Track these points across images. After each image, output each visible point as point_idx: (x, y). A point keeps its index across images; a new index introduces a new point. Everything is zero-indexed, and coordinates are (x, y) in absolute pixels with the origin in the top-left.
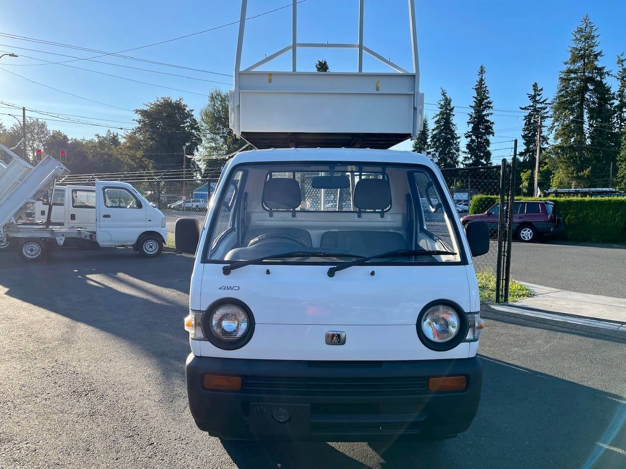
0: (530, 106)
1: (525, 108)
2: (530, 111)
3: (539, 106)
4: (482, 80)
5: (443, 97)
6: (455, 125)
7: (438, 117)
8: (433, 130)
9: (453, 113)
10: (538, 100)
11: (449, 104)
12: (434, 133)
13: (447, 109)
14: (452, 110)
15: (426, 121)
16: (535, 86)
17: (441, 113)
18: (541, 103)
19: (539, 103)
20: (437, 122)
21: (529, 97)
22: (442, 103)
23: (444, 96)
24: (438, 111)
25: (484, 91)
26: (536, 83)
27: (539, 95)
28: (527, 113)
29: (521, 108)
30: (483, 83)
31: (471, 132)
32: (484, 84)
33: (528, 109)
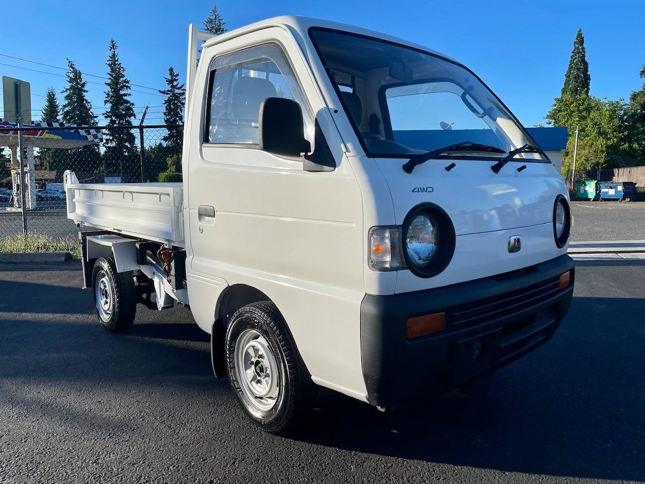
0: (168, 91)
1: (164, 93)
2: (169, 96)
3: (177, 91)
4: (114, 55)
5: (72, 70)
6: (89, 103)
7: (68, 93)
8: (65, 106)
9: (86, 88)
10: (177, 85)
11: (80, 78)
12: (65, 110)
13: (77, 83)
14: (83, 85)
15: (54, 95)
16: (171, 70)
17: (72, 87)
18: (179, 88)
19: (176, 88)
20: (67, 97)
21: (167, 81)
22: (72, 75)
23: (73, 68)
24: (68, 85)
25: (119, 69)
26: (171, 68)
27: (176, 80)
28: (166, 97)
29: (160, 92)
30: (116, 59)
31: (109, 112)
32: (117, 61)
33: (167, 94)
